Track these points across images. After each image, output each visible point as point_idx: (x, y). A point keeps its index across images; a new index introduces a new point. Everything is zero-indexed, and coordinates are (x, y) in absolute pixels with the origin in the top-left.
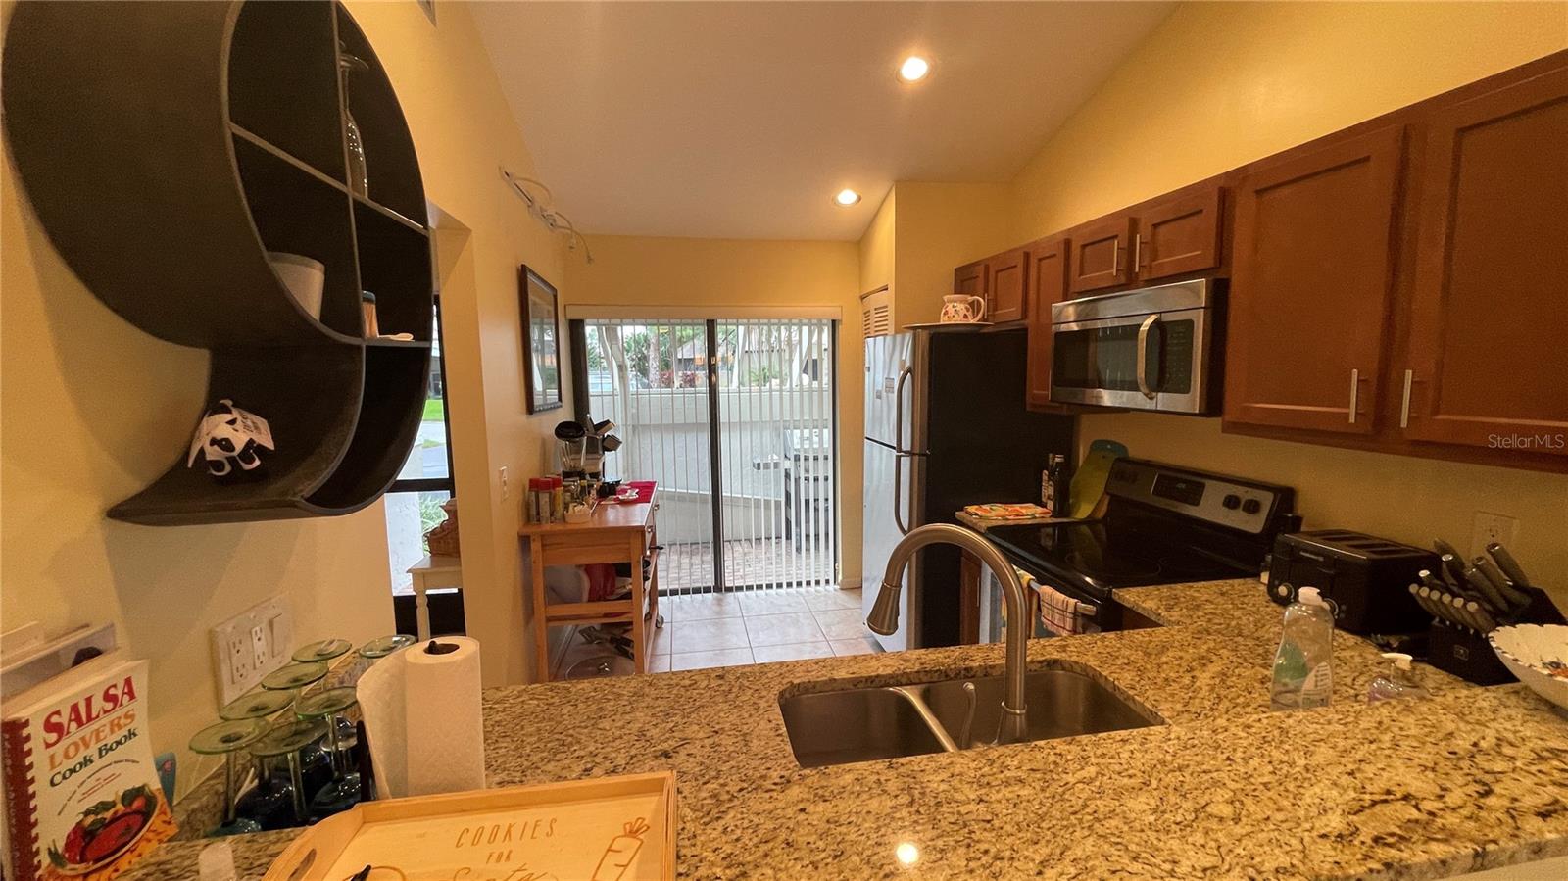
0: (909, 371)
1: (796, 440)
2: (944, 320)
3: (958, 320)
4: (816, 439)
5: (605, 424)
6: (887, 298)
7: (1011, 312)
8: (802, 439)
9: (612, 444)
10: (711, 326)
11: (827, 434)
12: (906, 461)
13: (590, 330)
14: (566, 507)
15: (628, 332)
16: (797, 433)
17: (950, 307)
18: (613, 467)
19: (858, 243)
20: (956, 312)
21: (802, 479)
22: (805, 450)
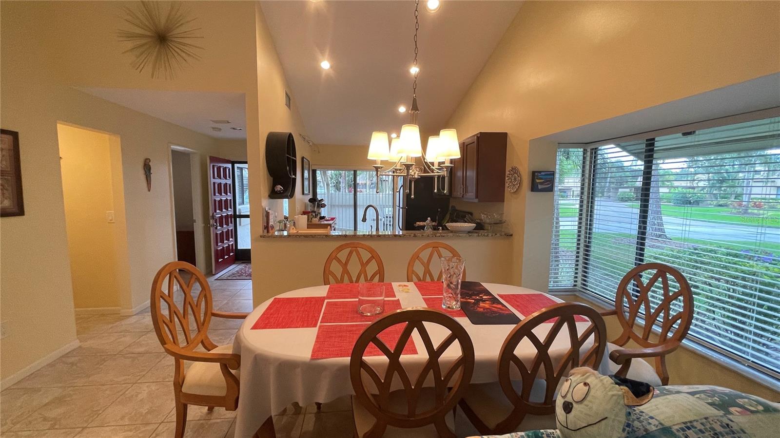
0: (402, 186)
1: (387, 211)
5: (322, 200)
9: (324, 206)
10: (355, 172)
12: (401, 210)
13: (318, 172)
14: (312, 219)
15: (329, 173)
16: (387, 209)
18: (324, 212)
21: (388, 225)
22: (390, 215)
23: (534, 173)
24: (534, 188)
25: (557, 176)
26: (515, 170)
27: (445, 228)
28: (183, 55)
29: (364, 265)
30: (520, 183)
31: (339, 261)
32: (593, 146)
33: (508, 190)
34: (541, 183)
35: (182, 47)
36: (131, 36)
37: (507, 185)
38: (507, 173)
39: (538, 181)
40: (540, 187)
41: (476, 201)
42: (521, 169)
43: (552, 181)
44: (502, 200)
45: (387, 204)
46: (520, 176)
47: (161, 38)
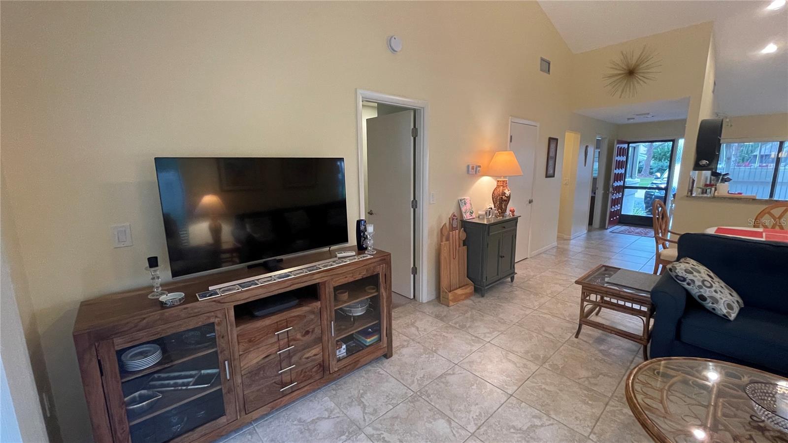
5: (727, 174)
9: (729, 180)
10: (781, 144)
47: (631, 73)
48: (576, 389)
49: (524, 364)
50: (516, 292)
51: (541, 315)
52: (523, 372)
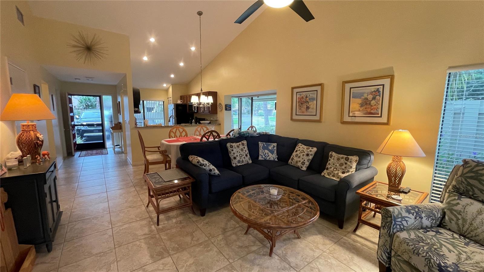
0: (174, 108)
1: (156, 121)
2: (178, 103)
3: (179, 103)
4: (160, 121)
6: (171, 99)
7: (185, 102)
8: (157, 121)
10: (143, 101)
11: (163, 120)
17: (178, 101)
19: (167, 90)
20: (179, 102)
23: (226, 105)
24: (226, 110)
25: (232, 106)
26: (220, 104)
27: (200, 123)
28: (100, 57)
29: (181, 133)
30: (222, 108)
31: (173, 132)
32: (241, 98)
33: (218, 110)
34: (228, 108)
35: (98, 53)
36: (75, 46)
37: (218, 108)
38: (218, 105)
39: (227, 107)
40: (228, 109)
41: (209, 114)
42: (222, 104)
43: (231, 107)
44: (217, 113)
45: (155, 118)
46: (222, 106)
47: (89, 49)
48: (198, 249)
49: (163, 264)
50: (76, 227)
51: (121, 228)
52: (169, 268)
